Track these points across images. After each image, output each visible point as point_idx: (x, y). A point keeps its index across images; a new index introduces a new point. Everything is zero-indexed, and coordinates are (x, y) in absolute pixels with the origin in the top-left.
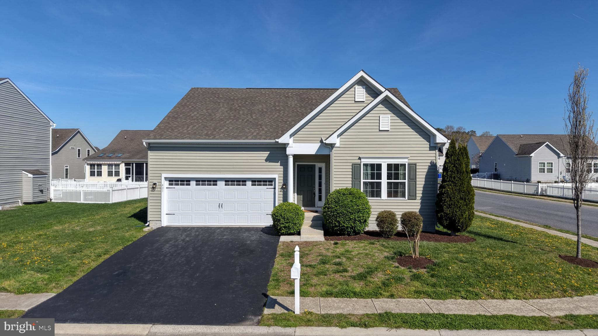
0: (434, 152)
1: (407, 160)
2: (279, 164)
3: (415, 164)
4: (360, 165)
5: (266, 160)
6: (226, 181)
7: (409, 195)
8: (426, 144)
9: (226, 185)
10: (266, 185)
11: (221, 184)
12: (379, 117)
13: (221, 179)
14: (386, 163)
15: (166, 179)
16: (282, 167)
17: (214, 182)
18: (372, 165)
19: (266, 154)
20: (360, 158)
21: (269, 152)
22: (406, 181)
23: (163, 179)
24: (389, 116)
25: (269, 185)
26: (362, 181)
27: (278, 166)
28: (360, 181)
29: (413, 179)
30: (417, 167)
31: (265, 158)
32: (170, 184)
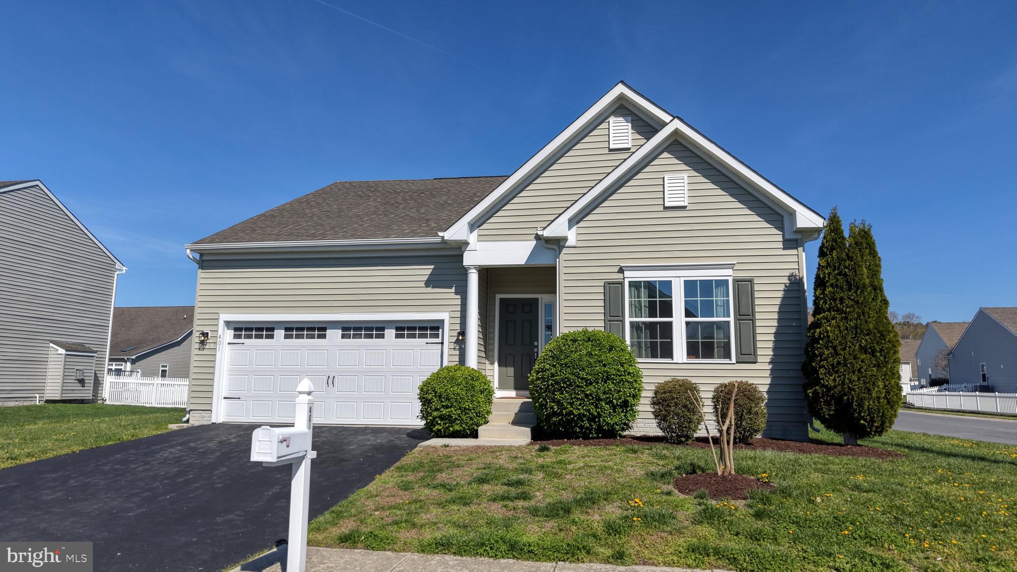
0: (794, 252)
1: (729, 272)
2: (453, 290)
3: (751, 281)
4: (622, 284)
5: (428, 284)
6: (344, 329)
7: (740, 353)
8: (776, 236)
9: (343, 337)
10: (425, 336)
11: (334, 334)
12: (664, 178)
13: (334, 324)
14: (682, 280)
15: (228, 324)
16: (459, 297)
17: (319, 330)
18: (650, 286)
19: (426, 271)
20: (621, 270)
21: (432, 267)
22: (731, 319)
23: (221, 324)
24: (685, 175)
25: (432, 336)
26: (628, 320)
27: (449, 295)
28: (623, 321)
29: (746, 315)
30: (756, 288)
31: (425, 278)
32: (236, 337)
